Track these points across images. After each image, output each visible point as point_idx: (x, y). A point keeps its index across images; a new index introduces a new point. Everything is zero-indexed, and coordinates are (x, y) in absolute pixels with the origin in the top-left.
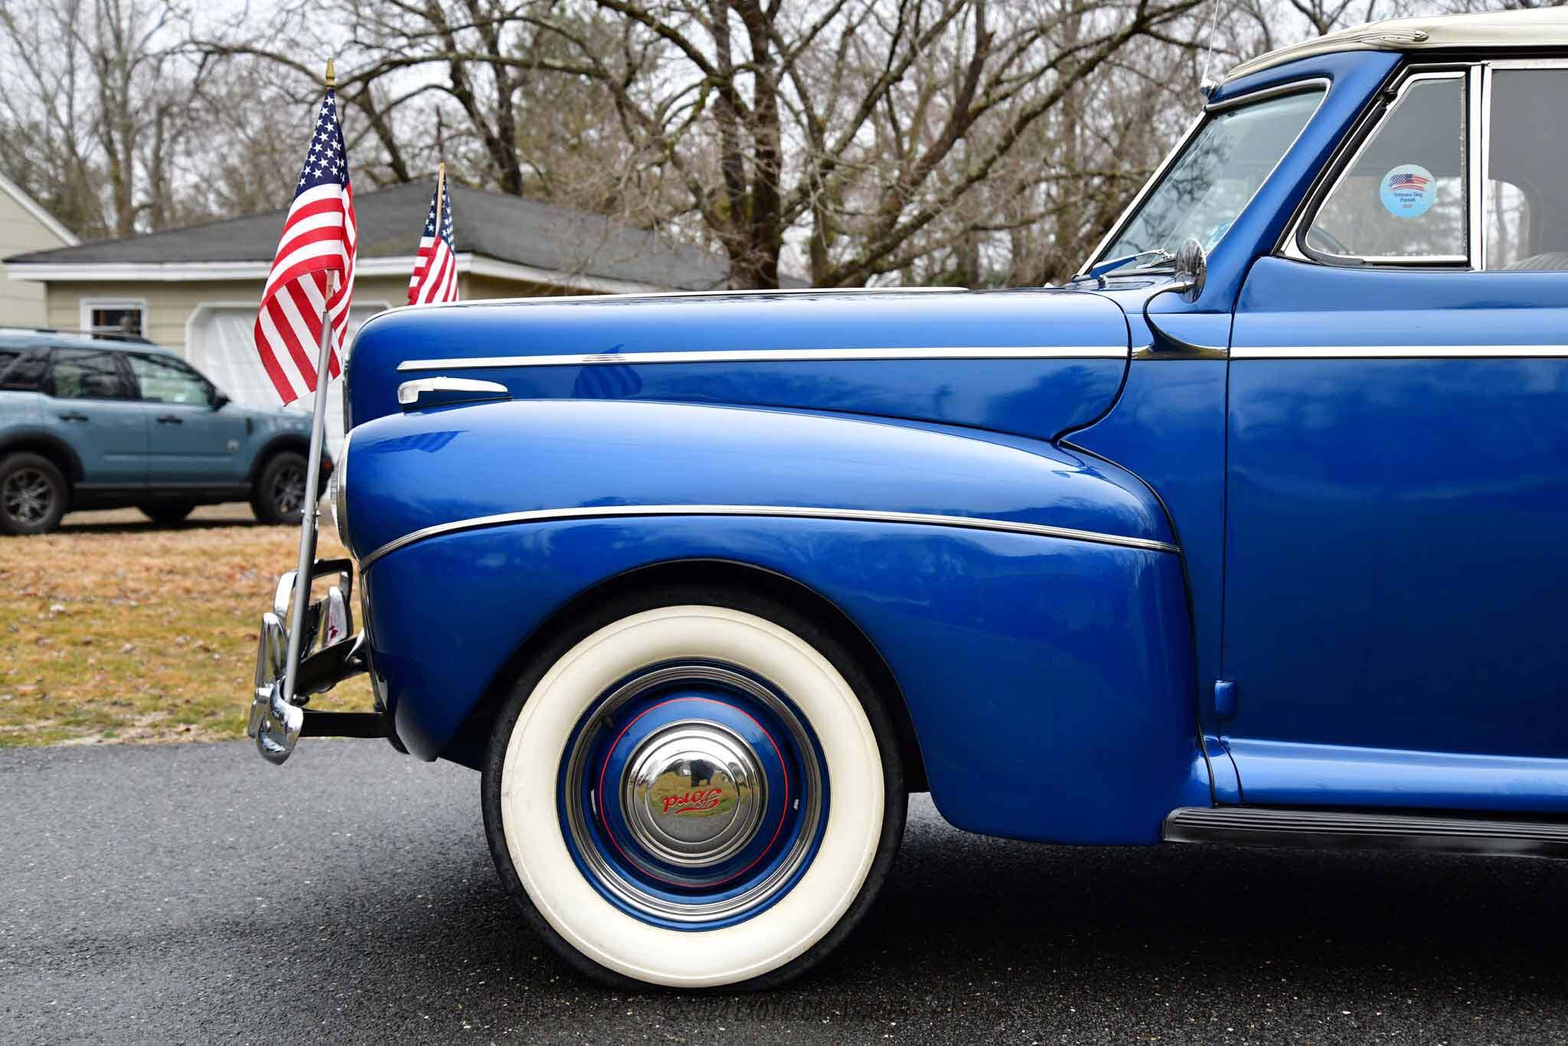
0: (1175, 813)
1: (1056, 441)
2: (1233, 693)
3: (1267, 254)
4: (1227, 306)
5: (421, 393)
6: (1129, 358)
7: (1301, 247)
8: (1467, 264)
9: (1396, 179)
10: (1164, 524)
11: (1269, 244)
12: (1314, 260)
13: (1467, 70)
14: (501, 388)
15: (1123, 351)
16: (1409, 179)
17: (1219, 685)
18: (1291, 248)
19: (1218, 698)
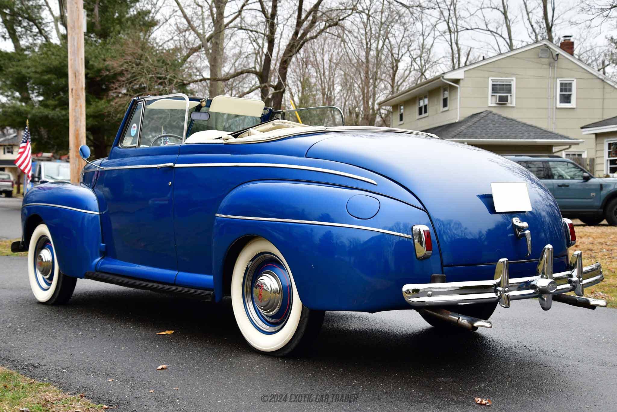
2: (106, 246)
3: (116, 146)
7: (121, 144)
8: (136, 146)
16: (134, 127)
17: (102, 244)
19: (102, 247)
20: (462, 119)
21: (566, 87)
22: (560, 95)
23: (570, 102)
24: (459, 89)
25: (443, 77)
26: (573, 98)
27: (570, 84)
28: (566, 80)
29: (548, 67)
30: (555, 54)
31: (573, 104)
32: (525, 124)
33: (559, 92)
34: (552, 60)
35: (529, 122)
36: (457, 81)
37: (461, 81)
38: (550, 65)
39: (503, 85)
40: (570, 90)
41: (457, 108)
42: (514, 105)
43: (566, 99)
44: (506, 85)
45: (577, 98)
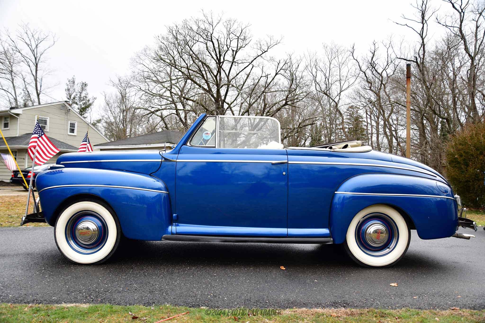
0: (164, 236)
1: (151, 175)
2: (177, 216)
3: (185, 145)
4: (178, 153)
5: (51, 167)
6: (161, 161)
7: (190, 144)
8: (215, 147)
9: (205, 134)
10: (166, 189)
11: (185, 143)
12: (192, 146)
13: (216, 117)
14: (64, 166)
15: (160, 160)
16: (207, 133)
17: (174, 215)
18: (188, 144)
19: (174, 217)
20: (20, 135)
21: (72, 125)
22: (70, 129)
23: (74, 133)
24: (19, 119)
25: (10, 111)
26: (75, 131)
27: (74, 124)
28: (73, 122)
29: (64, 114)
30: (68, 109)
31: (75, 134)
32: (59, 141)
33: (69, 128)
34: (67, 112)
35: (62, 141)
36: (18, 115)
37: (20, 115)
38: (65, 113)
39: (43, 120)
40: (74, 127)
41: (17, 129)
42: (48, 131)
43: (72, 131)
44: (45, 120)
45: (77, 131)
